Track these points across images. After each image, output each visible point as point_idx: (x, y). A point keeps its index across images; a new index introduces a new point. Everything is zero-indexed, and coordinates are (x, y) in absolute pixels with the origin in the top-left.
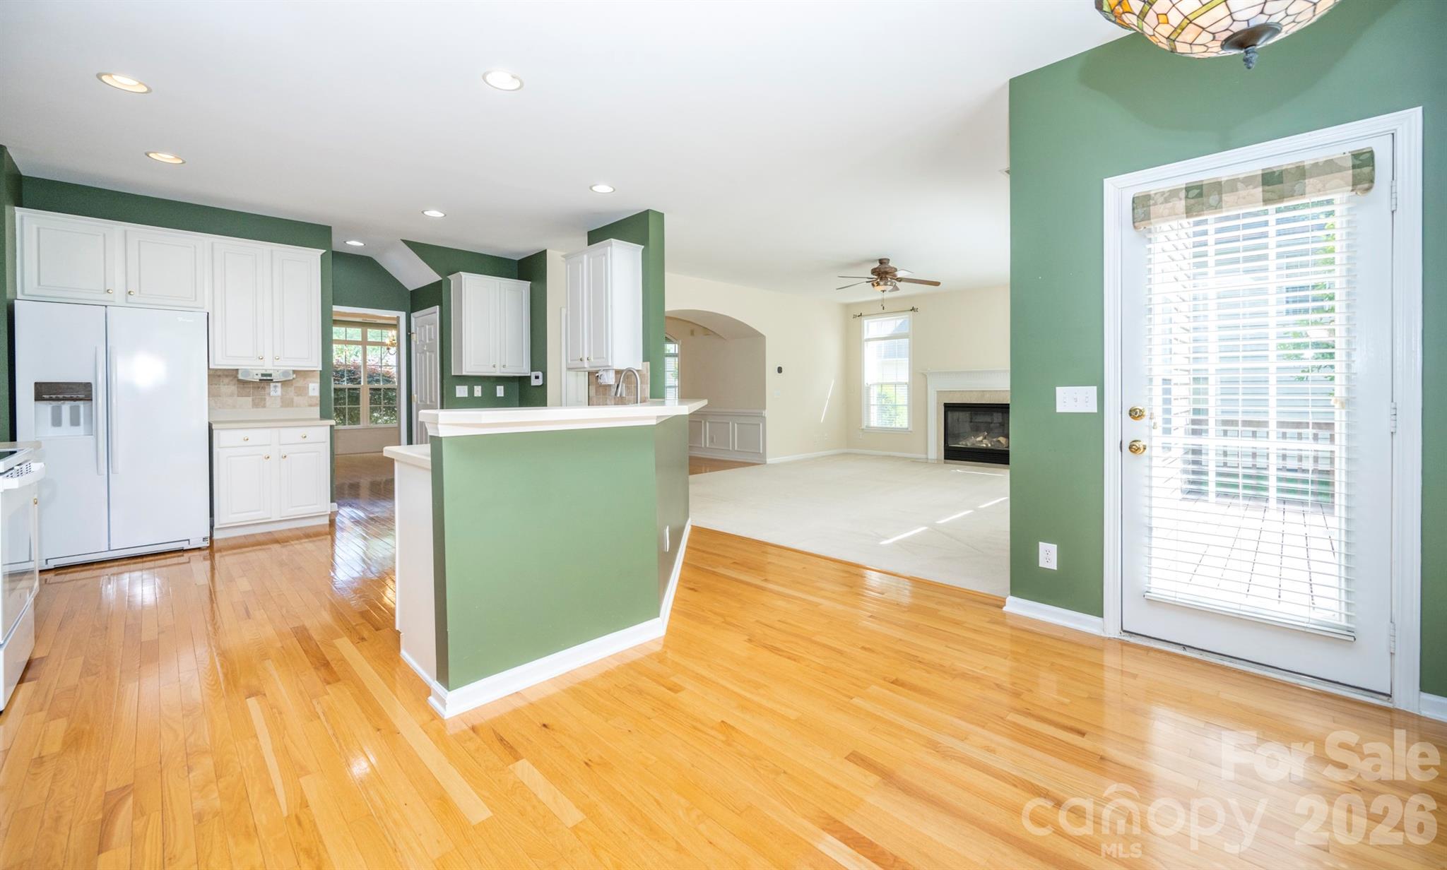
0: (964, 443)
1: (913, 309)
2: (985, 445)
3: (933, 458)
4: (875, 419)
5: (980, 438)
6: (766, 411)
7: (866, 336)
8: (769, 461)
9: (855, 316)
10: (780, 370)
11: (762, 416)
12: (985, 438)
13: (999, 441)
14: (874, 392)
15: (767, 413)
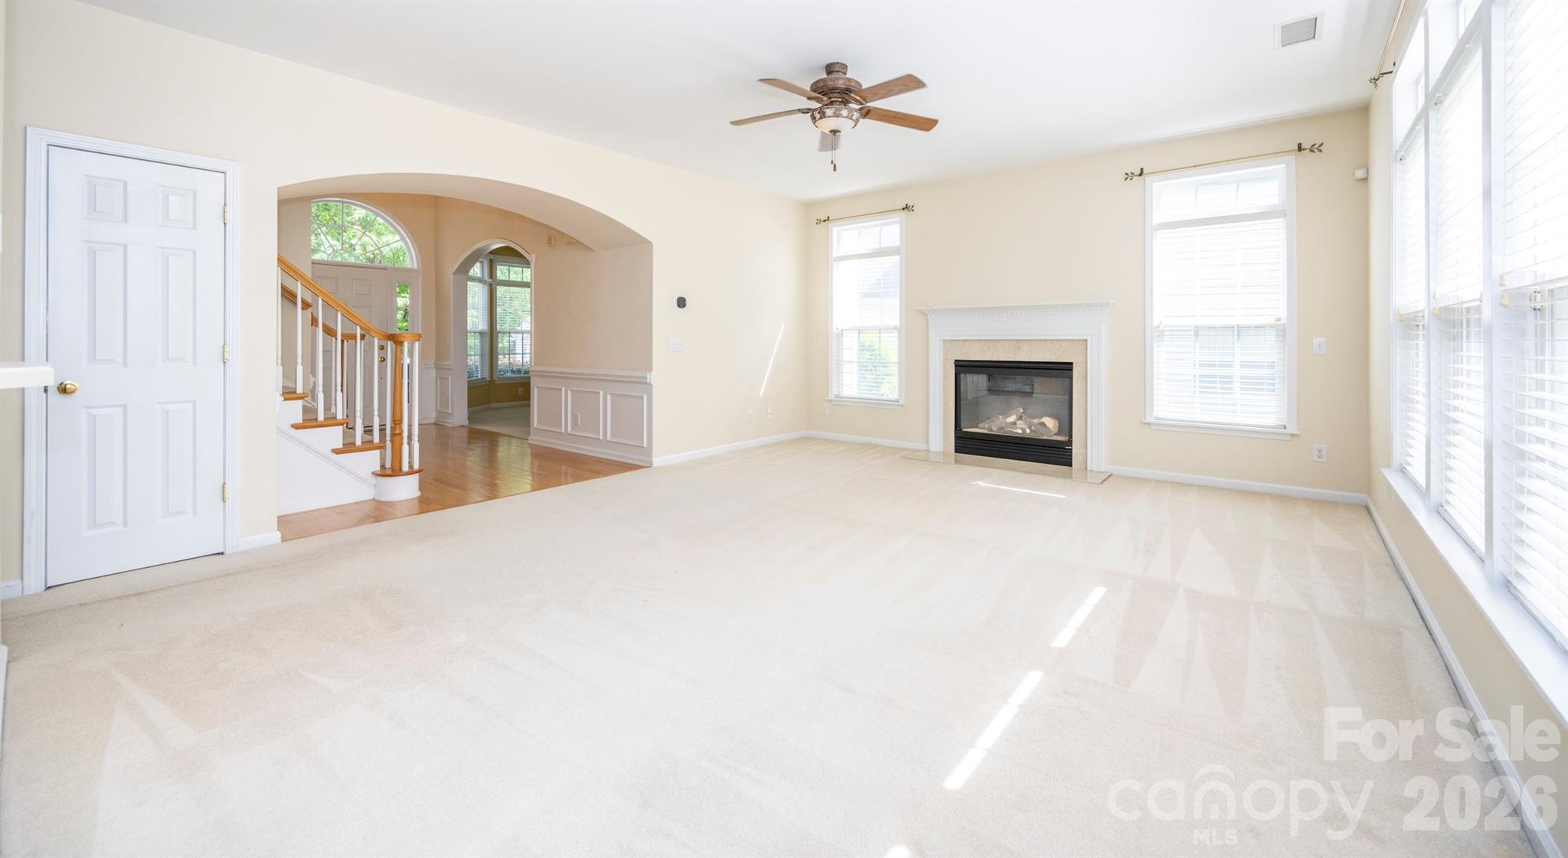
0: (986, 426)
1: (907, 207)
2: (1020, 431)
3: (938, 450)
4: (849, 384)
5: (1012, 419)
6: (652, 373)
7: (835, 253)
8: (657, 461)
9: (819, 222)
10: (681, 303)
11: (646, 383)
12: (1020, 418)
13: (1043, 424)
14: (850, 344)
15: (655, 378)
